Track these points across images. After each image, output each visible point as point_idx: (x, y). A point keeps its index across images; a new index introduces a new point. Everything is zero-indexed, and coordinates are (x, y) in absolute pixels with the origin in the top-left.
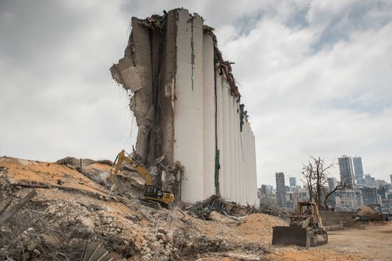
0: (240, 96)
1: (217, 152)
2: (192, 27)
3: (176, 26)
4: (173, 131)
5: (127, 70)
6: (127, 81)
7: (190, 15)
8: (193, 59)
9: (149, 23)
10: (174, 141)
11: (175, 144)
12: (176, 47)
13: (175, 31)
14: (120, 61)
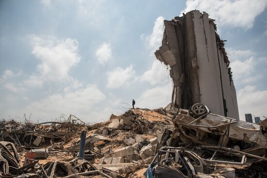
0: (229, 62)
1: (224, 101)
2: (203, 21)
3: (193, 22)
4: (199, 88)
5: (165, 53)
6: (166, 60)
7: (201, 13)
8: (206, 42)
9: (175, 22)
10: (200, 95)
11: (201, 97)
12: (194, 35)
13: (193, 25)
14: (160, 48)
